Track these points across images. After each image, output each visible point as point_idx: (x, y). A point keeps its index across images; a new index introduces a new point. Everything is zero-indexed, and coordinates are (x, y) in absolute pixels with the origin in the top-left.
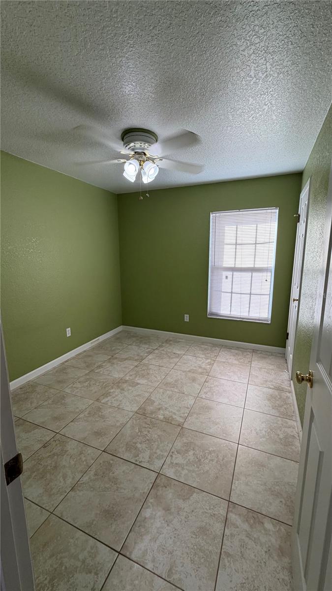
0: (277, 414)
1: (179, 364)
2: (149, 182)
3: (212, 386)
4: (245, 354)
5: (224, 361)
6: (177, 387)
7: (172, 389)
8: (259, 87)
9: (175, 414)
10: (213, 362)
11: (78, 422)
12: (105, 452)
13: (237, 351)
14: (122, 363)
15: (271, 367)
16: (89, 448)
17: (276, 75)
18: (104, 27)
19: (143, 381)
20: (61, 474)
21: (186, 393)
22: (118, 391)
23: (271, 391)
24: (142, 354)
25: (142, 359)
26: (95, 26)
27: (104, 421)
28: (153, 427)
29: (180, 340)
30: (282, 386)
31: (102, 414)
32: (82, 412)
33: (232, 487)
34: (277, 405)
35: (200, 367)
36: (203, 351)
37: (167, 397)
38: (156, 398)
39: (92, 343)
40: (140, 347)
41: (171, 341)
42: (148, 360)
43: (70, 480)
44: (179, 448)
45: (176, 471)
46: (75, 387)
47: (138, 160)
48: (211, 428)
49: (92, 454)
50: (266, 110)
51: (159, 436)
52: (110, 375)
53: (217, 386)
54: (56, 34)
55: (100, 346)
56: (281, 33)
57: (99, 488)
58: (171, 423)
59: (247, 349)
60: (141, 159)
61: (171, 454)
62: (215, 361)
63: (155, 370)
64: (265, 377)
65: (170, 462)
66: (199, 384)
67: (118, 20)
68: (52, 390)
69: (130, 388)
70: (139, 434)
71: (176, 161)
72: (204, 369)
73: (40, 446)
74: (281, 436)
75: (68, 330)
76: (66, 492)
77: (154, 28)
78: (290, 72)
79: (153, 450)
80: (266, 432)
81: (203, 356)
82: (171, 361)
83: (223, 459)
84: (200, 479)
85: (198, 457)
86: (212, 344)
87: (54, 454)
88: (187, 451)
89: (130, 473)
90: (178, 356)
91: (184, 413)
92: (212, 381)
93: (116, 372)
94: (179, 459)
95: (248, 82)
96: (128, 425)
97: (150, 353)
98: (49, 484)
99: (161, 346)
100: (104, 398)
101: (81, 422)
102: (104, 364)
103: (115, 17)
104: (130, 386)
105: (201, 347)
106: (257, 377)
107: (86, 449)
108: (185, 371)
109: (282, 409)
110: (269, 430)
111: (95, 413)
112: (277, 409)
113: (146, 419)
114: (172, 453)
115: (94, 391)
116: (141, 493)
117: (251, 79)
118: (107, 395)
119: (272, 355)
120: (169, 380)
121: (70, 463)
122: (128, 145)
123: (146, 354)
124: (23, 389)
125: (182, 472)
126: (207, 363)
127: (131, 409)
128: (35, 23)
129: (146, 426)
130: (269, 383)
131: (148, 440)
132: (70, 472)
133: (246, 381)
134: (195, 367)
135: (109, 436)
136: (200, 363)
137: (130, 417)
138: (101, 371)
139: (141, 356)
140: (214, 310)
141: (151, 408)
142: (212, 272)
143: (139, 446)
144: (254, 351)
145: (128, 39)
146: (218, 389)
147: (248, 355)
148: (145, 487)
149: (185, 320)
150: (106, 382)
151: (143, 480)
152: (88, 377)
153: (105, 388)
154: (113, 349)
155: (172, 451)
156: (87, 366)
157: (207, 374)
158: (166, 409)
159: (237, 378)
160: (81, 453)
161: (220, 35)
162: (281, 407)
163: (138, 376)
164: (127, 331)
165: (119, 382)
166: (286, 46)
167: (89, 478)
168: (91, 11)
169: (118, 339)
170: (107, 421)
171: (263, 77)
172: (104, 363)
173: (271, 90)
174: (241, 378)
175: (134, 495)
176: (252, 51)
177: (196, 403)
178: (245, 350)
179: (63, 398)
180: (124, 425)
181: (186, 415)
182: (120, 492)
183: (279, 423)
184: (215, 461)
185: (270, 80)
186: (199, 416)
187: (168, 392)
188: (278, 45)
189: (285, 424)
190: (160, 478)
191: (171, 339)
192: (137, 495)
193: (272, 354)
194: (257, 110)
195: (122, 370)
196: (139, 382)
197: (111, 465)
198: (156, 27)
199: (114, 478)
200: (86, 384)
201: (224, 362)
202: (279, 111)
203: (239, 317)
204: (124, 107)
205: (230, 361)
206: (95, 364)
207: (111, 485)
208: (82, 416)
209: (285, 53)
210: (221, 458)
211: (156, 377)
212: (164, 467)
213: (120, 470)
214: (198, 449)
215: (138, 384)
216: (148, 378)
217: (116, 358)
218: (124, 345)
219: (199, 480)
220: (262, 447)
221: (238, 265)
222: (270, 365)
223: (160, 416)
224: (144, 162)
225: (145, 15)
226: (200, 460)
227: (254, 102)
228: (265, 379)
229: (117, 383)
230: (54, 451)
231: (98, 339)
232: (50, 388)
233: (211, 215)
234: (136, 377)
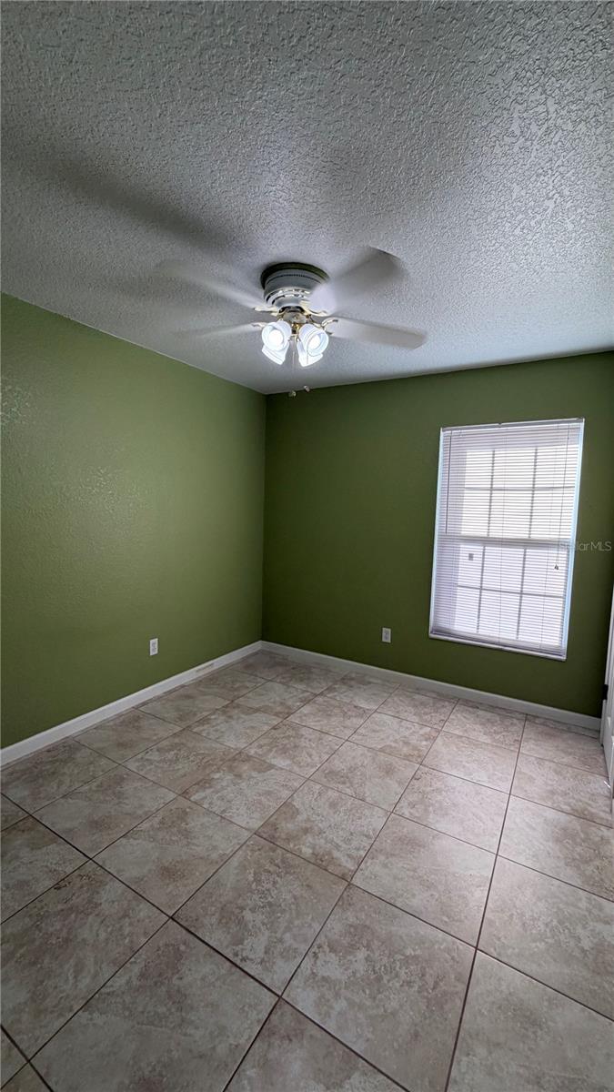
0: (578, 882)
1: (362, 731)
2: (310, 363)
3: (429, 789)
4: (507, 722)
5: (461, 734)
6: (351, 783)
7: (341, 786)
8: (533, 158)
9: (337, 847)
10: (434, 734)
11: (135, 839)
12: (173, 920)
13: (489, 715)
14: (246, 717)
15: (566, 759)
16: (144, 905)
17: (570, 127)
18: (202, 50)
19: (281, 762)
20: (72, 962)
21: (368, 800)
22: (229, 777)
23: (563, 818)
24: (290, 703)
25: (289, 714)
26: (186, 49)
27: (189, 844)
28: (287, 873)
29: (371, 680)
30: (593, 811)
31: (187, 827)
32: (148, 816)
33: (452, 1074)
34: (578, 857)
35: (406, 743)
36: (415, 706)
37: (327, 803)
38: (303, 804)
39: (197, 671)
40: (289, 687)
41: (352, 679)
42: (301, 717)
43: (87, 981)
44: (337, 937)
45: (320, 998)
46: (147, 760)
47: (290, 322)
48: (414, 895)
49: (147, 921)
50: (549, 211)
51: (295, 898)
52: (221, 740)
53: (439, 791)
54: (117, 76)
55: (212, 679)
56: (578, 23)
57: (143, 1012)
58: (326, 870)
59: (511, 712)
60: (295, 320)
61: (313, 952)
62: (439, 732)
63: (310, 740)
64: (550, 782)
65: (309, 971)
66: (400, 783)
67: (228, 31)
68: (103, 762)
69: (254, 774)
70: (254, 886)
71: (363, 322)
72: (415, 748)
73: (49, 883)
74: (586, 944)
75: (154, 643)
76: (71, 1010)
77: (299, 40)
78: (601, 118)
79: (276, 932)
80: (547, 925)
81: (416, 719)
82: (348, 723)
83: (436, 984)
84: (373, 1032)
85: (377, 969)
86: (439, 694)
87: (71, 909)
88: (352, 948)
89: (218, 984)
90: (363, 713)
91: (358, 849)
92: (429, 777)
93: (233, 735)
94: (331, 967)
95: (507, 148)
96: (235, 862)
97: (306, 701)
98: (42, 982)
99: (330, 689)
100: (197, 792)
101: (140, 841)
102: (213, 717)
103: (220, 26)
104: (254, 770)
105: (413, 699)
106: (531, 779)
107: (138, 906)
108: (373, 749)
109: (589, 869)
110: (555, 923)
111: (173, 822)
112: (578, 868)
113: (274, 851)
114: (319, 947)
115: (182, 772)
116: (231, 1045)
117: (514, 140)
118: (204, 783)
119: (569, 731)
120: (338, 764)
121: (98, 935)
122: (272, 294)
123: (298, 704)
124: (53, 753)
125: (334, 1005)
126: (422, 735)
127: (248, 823)
128: (76, 56)
129: (272, 869)
130: (561, 799)
131: (270, 904)
132: (92, 959)
133: (505, 787)
134: (396, 741)
135: (190, 881)
136: (407, 734)
137: (242, 842)
138: (204, 730)
139: (289, 708)
140: (444, 624)
141: (289, 825)
142: (441, 546)
143: (248, 915)
144: (528, 718)
145: (250, 72)
146: (439, 798)
147: (515, 725)
148: (243, 1030)
149: (384, 640)
150: (209, 755)
151: (242, 1009)
152: (177, 740)
153: (205, 768)
154: (236, 686)
155: (318, 942)
156: (181, 718)
157: (419, 760)
158: (321, 832)
159: (486, 779)
160: (125, 915)
161: (438, 43)
162: (587, 862)
163: (274, 750)
164: (270, 653)
165: (234, 759)
166: (591, 53)
167: (128, 982)
168: (174, 16)
169: (248, 667)
170: (193, 844)
171: (540, 133)
172: (214, 713)
173: (559, 163)
174: (495, 778)
175: (214, 1048)
176: (512, 73)
177: (388, 828)
178: (506, 712)
179: (120, 780)
180: (225, 860)
181: (363, 853)
182: (185, 1035)
183: (580, 905)
184: (416, 988)
185: (556, 139)
186: (390, 859)
187: (330, 793)
188: (571, 54)
189: (595, 912)
190: (279, 1013)
191: (353, 675)
192: (222, 1049)
193: (569, 729)
194: (530, 211)
195: (247, 733)
196: (274, 762)
197: (179, 956)
198: (304, 37)
199: (179, 991)
200: (170, 755)
201: (461, 737)
202: (579, 210)
203: (497, 640)
204: (260, 218)
205: (473, 735)
206: (195, 715)
207: (169, 1010)
208: (145, 825)
209: (589, 72)
210: (431, 983)
211: (310, 756)
212: (294, 982)
213: (199, 972)
214: (379, 948)
215: (271, 767)
216: (295, 756)
217: (238, 706)
218: (259, 680)
219: (370, 1036)
220: (534, 967)
221: (495, 534)
222: (563, 755)
223: (304, 849)
224: (301, 324)
225: (280, 13)
226: (379, 979)
227: (523, 193)
228: (549, 788)
229: (229, 760)
230: (75, 901)
231: (212, 664)
232: (101, 755)
233: (442, 433)
234: (270, 750)
